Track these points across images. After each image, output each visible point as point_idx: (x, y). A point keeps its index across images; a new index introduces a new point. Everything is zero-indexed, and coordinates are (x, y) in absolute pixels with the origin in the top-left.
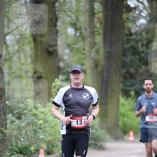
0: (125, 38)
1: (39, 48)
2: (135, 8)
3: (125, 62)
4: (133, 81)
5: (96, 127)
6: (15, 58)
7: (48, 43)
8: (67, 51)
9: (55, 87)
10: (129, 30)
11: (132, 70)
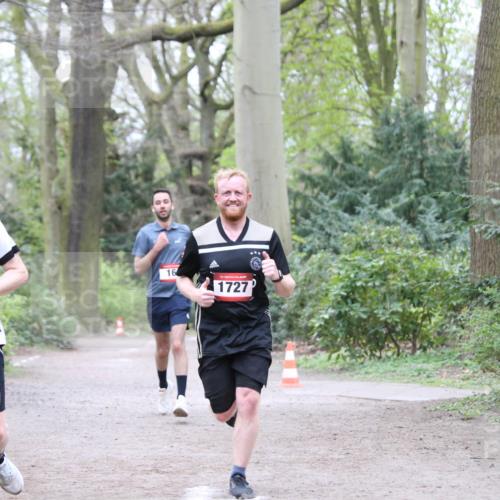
0: (107, 163)
3: (109, 203)
4: (122, 235)
5: (61, 311)
8: (10, 186)
11: (120, 217)
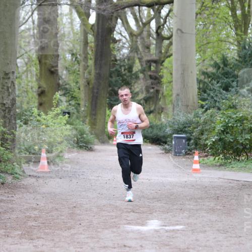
0: (111, 63)
1: (43, 68)
2: (120, 40)
3: (111, 82)
5: (87, 132)
6: (24, 77)
7: (50, 64)
8: (65, 72)
9: (55, 98)
10: (115, 56)
